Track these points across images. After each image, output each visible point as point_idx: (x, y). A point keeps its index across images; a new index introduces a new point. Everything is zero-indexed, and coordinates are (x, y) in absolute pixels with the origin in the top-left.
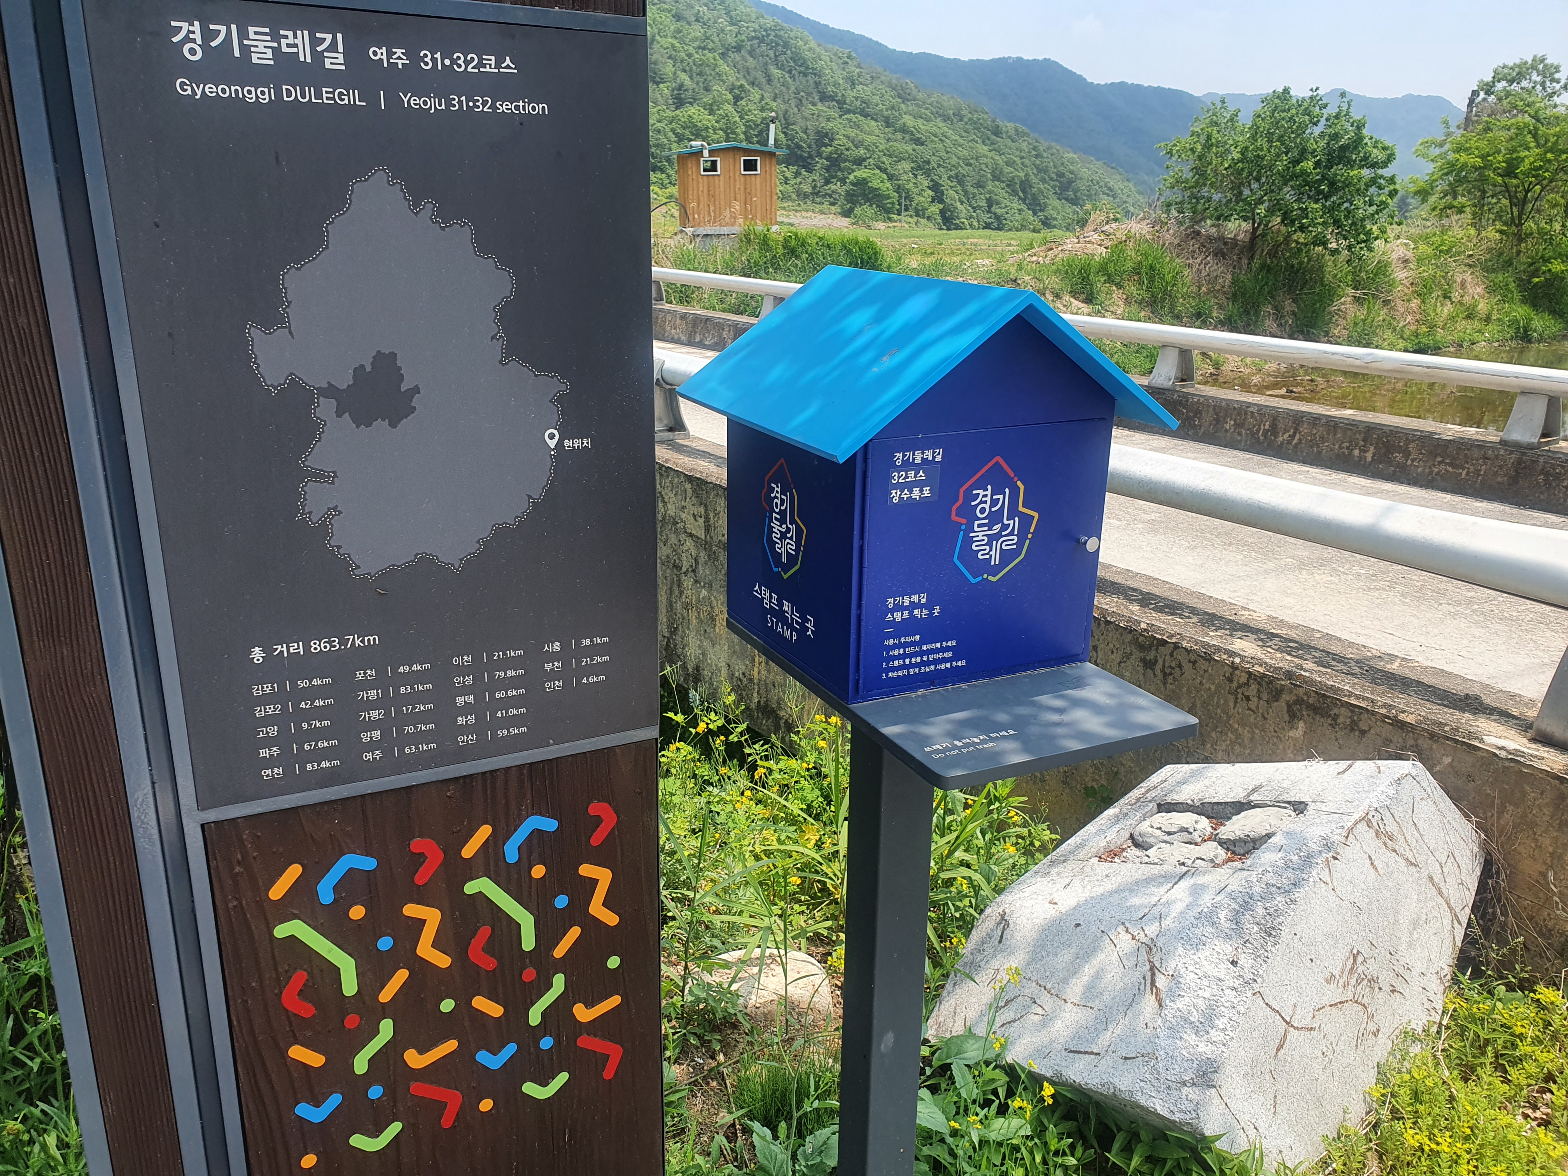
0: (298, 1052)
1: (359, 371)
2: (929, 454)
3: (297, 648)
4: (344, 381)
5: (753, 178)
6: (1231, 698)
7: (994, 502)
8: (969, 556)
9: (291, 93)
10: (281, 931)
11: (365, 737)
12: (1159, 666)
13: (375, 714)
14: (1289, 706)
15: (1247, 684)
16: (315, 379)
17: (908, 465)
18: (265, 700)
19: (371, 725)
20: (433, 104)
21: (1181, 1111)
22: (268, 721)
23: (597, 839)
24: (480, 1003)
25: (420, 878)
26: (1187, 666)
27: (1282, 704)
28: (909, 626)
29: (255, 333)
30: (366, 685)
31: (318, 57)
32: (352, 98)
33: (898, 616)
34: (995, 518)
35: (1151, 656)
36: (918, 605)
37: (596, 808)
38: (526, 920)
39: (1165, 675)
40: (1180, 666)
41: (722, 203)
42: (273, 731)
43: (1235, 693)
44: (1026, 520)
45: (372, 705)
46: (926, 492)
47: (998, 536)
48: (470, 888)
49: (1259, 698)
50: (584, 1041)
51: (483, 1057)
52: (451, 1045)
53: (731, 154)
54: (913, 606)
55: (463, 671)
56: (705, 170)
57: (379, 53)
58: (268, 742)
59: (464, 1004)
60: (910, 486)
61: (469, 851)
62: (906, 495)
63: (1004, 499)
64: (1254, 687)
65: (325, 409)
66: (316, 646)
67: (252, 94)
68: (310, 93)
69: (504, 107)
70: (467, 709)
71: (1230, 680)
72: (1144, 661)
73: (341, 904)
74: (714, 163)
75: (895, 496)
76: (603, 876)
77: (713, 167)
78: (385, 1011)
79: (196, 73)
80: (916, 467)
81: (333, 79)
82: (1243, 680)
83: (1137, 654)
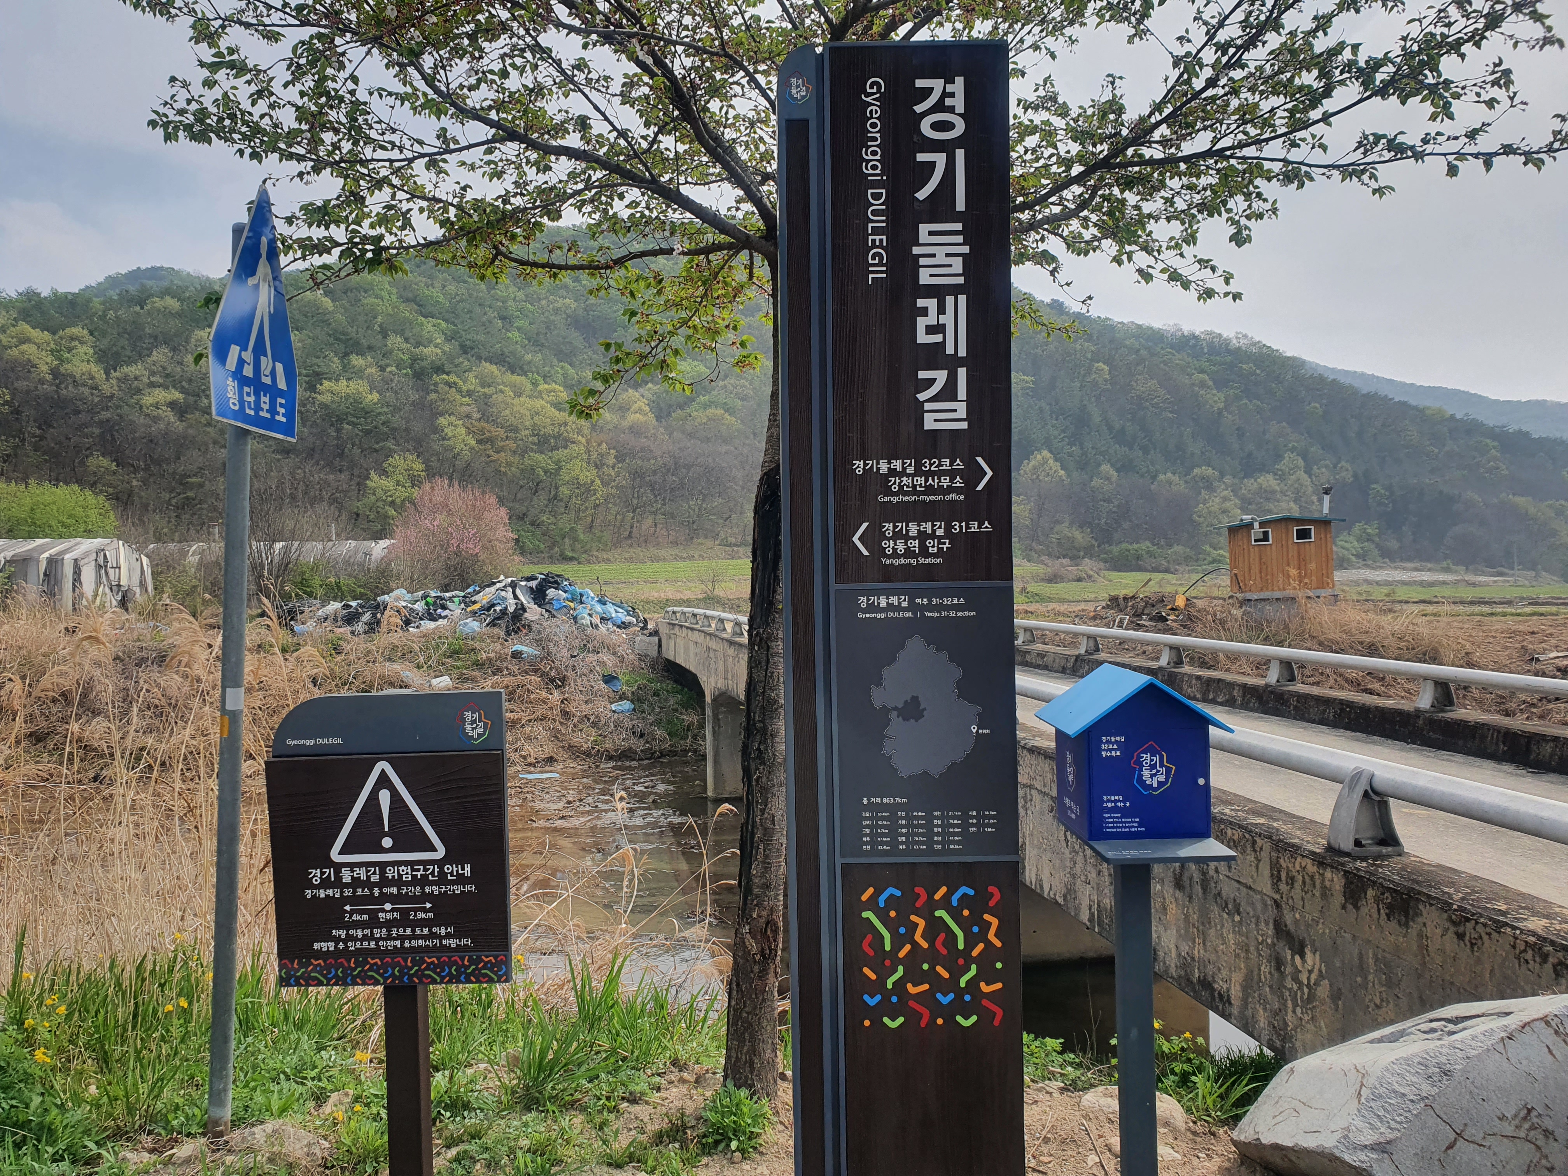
0: (866, 970)
1: (906, 702)
2: (1118, 738)
3: (878, 800)
4: (900, 706)
5: (1307, 546)
6: (1516, 961)
7: (1151, 760)
8: (1142, 782)
9: (891, 615)
10: (865, 915)
11: (900, 839)
12: (1467, 938)
13: (904, 830)
14: (1554, 967)
15: (1525, 951)
16: (890, 705)
17: (1108, 742)
18: (866, 818)
19: (902, 835)
20: (935, 615)
21: (1360, 1161)
22: (867, 827)
23: (991, 903)
24: (939, 969)
25: (918, 905)
26: (1485, 937)
27: (1548, 967)
28: (1115, 809)
29: (873, 688)
30: (902, 818)
31: (900, 603)
32: (910, 614)
33: (1109, 805)
34: (1153, 767)
35: (1461, 929)
36: (1119, 801)
37: (991, 889)
38: (960, 935)
39: (1472, 945)
40: (1481, 937)
41: (1275, 569)
42: (868, 831)
43: (1518, 958)
44: (1168, 770)
45: (903, 826)
46: (1118, 753)
47: (1155, 775)
48: (938, 913)
49: (1534, 961)
50: (985, 1002)
51: (939, 996)
52: (926, 987)
53: (1283, 524)
54: (1116, 801)
55: (937, 818)
56: (1256, 541)
57: (919, 601)
58: (866, 835)
59: (932, 968)
60: (1111, 750)
61: (937, 896)
62: (1109, 754)
63: (1156, 759)
64: (1530, 952)
65: (893, 715)
66: (885, 800)
67: (879, 616)
68: (896, 614)
69: (960, 614)
70: (938, 834)
71: (1514, 947)
72: (1457, 933)
73: (887, 908)
74: (1266, 534)
75: (1104, 754)
76: (995, 922)
77: (1265, 537)
78: (901, 962)
79: (864, 611)
80: (1113, 743)
81: (905, 609)
82: (1523, 948)
83: (1452, 929)
